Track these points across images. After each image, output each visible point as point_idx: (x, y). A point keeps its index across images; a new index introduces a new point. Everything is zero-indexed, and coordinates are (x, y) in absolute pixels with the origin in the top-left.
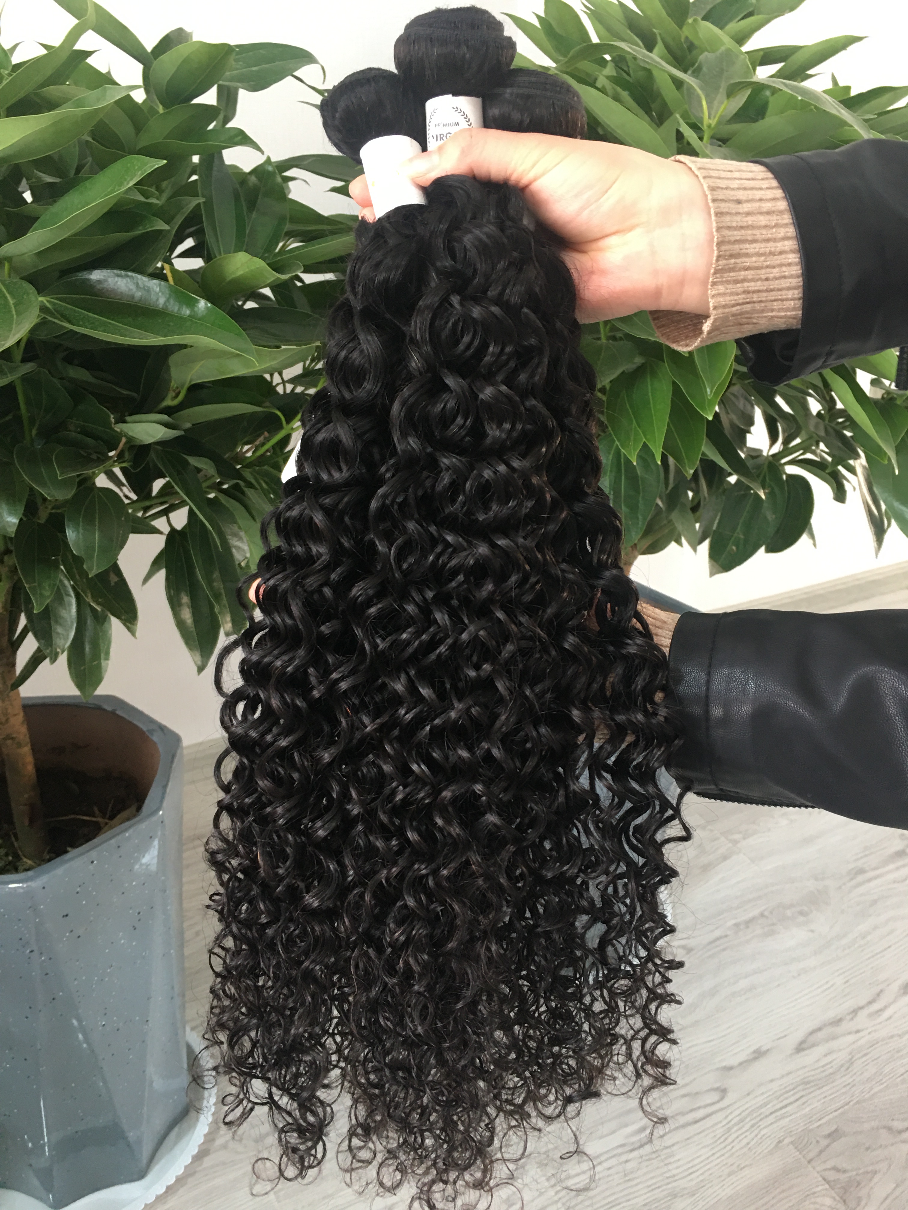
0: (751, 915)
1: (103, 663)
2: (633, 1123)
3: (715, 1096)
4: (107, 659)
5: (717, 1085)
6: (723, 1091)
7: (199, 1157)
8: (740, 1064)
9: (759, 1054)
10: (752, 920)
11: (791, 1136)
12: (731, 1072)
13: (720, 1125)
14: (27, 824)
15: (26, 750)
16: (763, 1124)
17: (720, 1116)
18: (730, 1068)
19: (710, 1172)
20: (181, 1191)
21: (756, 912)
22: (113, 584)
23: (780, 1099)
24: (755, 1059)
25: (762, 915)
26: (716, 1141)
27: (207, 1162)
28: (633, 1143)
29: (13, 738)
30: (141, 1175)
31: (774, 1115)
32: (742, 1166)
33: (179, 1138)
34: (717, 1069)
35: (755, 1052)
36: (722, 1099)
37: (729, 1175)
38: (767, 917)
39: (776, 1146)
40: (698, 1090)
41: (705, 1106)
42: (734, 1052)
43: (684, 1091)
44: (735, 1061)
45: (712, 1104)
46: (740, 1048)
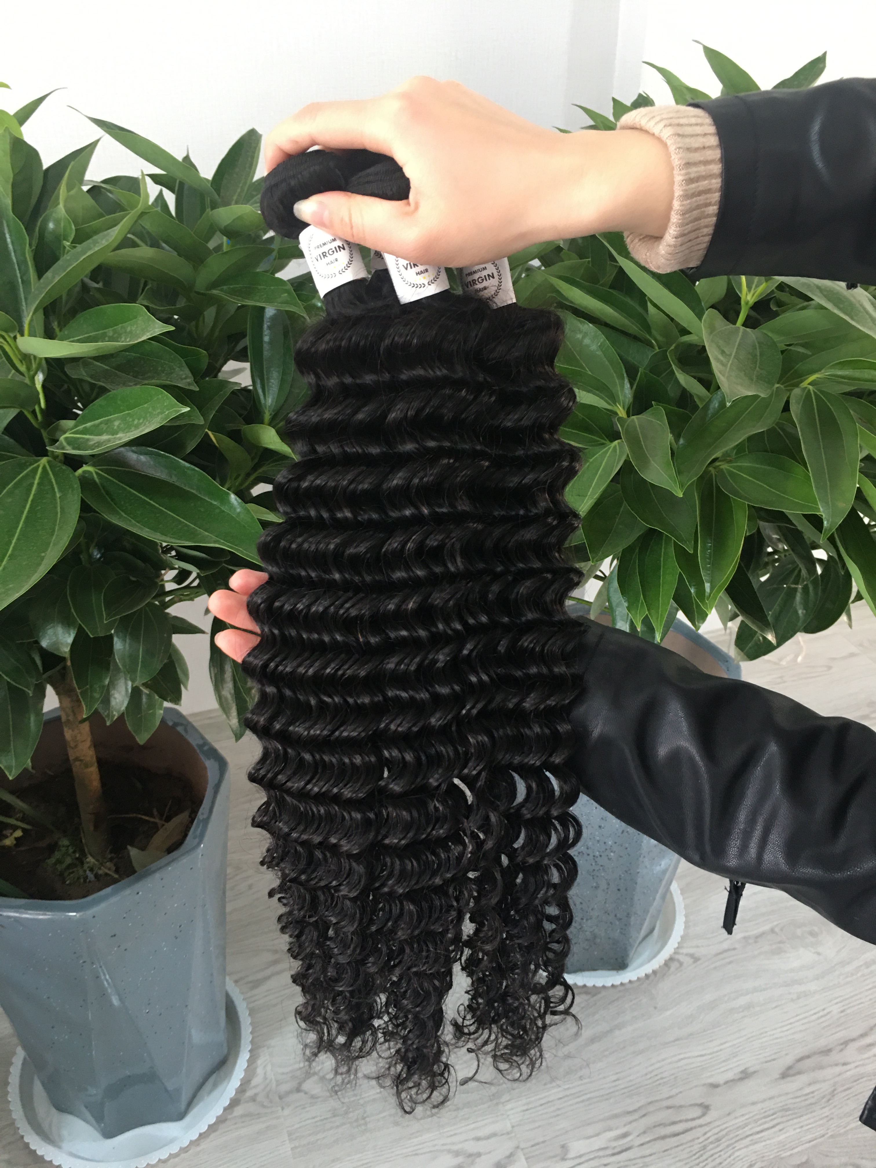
2: (617, 1128)
3: (698, 1112)
5: (702, 1101)
6: (706, 1108)
7: (231, 1106)
8: (726, 1083)
9: (745, 1075)
10: (762, 934)
11: (763, 1161)
12: (716, 1089)
13: (697, 1141)
14: (92, 828)
15: (93, 769)
16: (738, 1146)
17: (699, 1132)
18: (715, 1086)
20: (213, 1136)
21: (766, 928)
23: (759, 1123)
24: (741, 1079)
25: (772, 931)
26: (691, 1157)
27: (238, 1111)
28: (614, 1148)
29: (81, 760)
30: (179, 1116)
31: (749, 1139)
33: (215, 1086)
34: (704, 1085)
35: (742, 1072)
36: (704, 1115)
38: (777, 934)
40: (683, 1104)
41: (687, 1121)
42: (722, 1069)
43: (669, 1103)
44: (720, 1079)
45: (693, 1119)
46: (728, 1067)
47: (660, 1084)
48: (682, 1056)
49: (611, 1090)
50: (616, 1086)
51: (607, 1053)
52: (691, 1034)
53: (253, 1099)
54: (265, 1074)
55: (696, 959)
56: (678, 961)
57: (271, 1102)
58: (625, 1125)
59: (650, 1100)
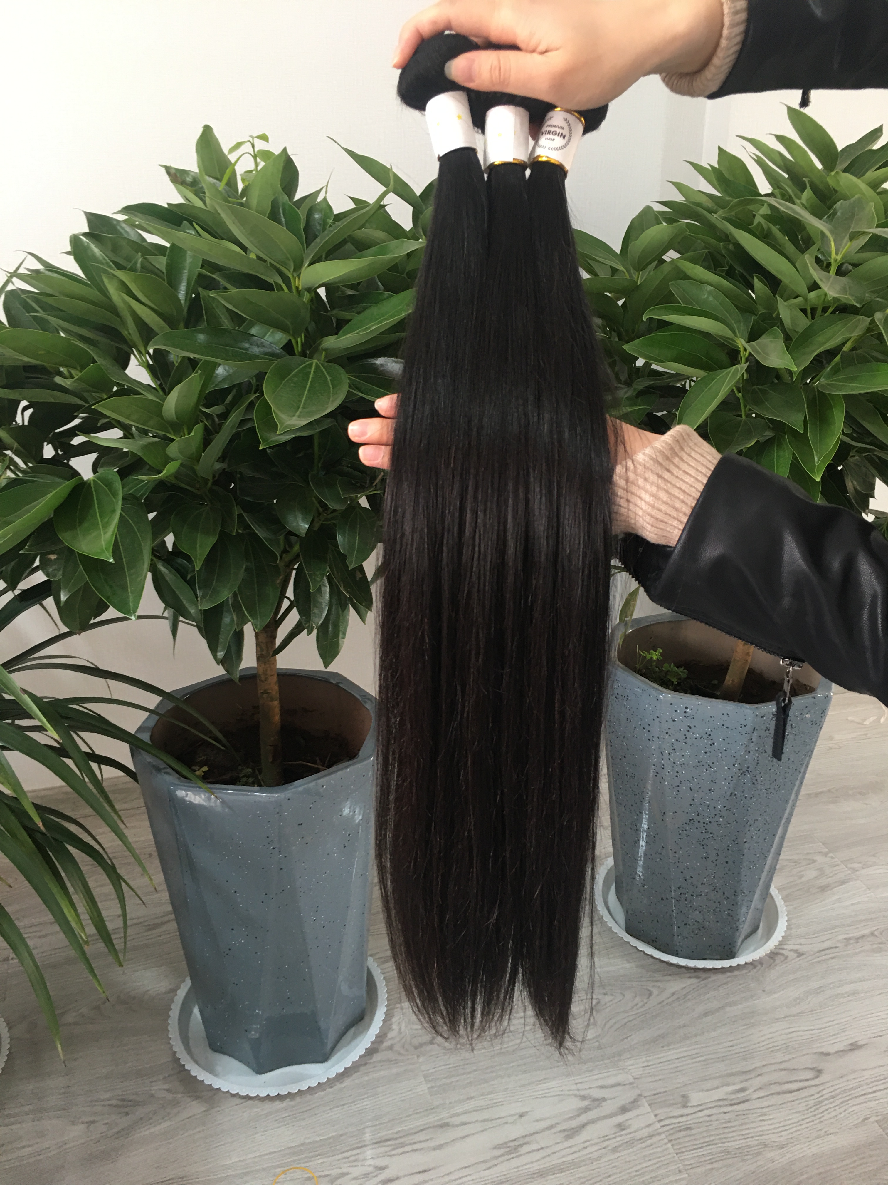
0: (863, 933)
1: (341, 640)
2: (734, 1084)
3: (810, 1074)
4: (344, 638)
5: (814, 1066)
6: (819, 1072)
7: (370, 1052)
8: (837, 1052)
9: (854, 1047)
10: (863, 937)
11: (877, 1116)
12: (828, 1057)
13: (812, 1098)
14: (271, 760)
15: (276, 703)
16: (851, 1103)
17: (813, 1091)
18: (828, 1054)
19: (799, 1133)
20: (355, 1076)
21: (867, 931)
22: (358, 579)
23: (871, 1085)
24: (851, 1050)
25: (872, 934)
26: (807, 1110)
27: (376, 1057)
28: (732, 1100)
29: (267, 693)
30: (324, 1058)
31: (863, 1097)
32: (828, 1132)
33: (355, 1037)
34: (815, 1053)
35: (851, 1044)
36: (817, 1077)
37: (818, 1137)
38: (876, 936)
39: (863, 1121)
40: (796, 1067)
41: (801, 1081)
42: (832, 1042)
43: (783, 1066)
44: (832, 1049)
45: (807, 1080)
46: (838, 1040)
47: (772, 1051)
48: (793, 1030)
49: (726, 1054)
50: (730, 1051)
51: (719, 1025)
52: (801, 1013)
53: (391, 1048)
54: (400, 1029)
55: (800, 954)
56: (783, 955)
57: (407, 1050)
58: (742, 1082)
59: (764, 1063)
